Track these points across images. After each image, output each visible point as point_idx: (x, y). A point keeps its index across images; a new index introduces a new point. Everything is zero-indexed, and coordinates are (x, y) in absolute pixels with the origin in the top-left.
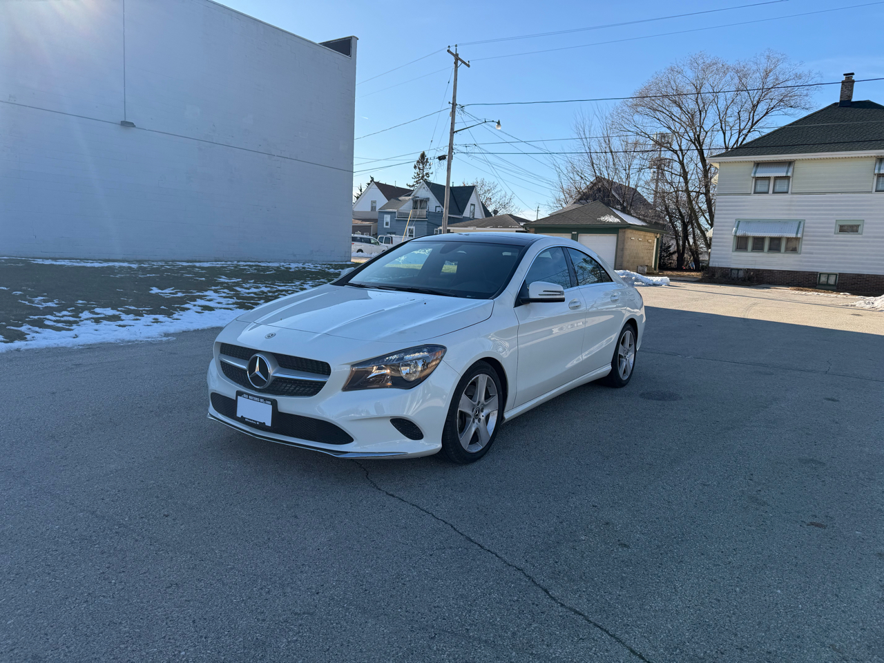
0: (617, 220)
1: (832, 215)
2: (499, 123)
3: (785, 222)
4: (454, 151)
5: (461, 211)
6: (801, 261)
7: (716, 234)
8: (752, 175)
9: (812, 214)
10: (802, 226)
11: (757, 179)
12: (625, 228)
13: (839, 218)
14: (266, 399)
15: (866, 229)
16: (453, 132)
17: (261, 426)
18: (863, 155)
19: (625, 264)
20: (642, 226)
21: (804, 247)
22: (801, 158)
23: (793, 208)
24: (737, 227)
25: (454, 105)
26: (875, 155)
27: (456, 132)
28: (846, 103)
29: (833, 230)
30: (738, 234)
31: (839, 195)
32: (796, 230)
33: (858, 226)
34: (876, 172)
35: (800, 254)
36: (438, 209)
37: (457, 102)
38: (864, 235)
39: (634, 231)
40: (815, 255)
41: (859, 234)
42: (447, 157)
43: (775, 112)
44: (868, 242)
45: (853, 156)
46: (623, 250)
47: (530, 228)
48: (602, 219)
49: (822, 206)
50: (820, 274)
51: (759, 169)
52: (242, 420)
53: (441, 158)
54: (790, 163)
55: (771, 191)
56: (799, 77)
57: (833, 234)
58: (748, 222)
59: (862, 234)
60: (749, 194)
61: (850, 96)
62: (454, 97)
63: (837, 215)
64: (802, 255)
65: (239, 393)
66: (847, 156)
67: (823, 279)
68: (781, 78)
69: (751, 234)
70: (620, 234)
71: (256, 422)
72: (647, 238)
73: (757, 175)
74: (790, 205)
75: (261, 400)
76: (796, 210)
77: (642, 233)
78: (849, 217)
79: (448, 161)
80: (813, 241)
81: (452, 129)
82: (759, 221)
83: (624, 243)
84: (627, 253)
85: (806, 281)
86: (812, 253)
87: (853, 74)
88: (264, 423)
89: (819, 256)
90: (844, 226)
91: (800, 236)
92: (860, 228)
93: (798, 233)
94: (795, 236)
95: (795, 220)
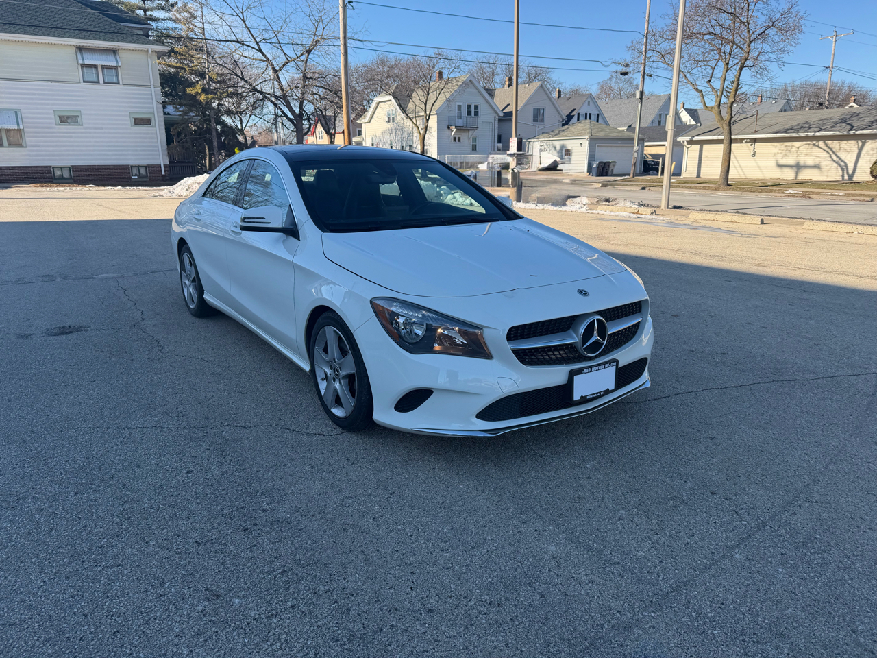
1: (48, 104)
6: (29, 155)
9: (26, 104)
10: (19, 116)
13: (56, 108)
15: (85, 120)
21: (28, 140)
26: (74, 44)
29: (54, 121)
31: (49, 83)
32: (15, 121)
33: (77, 117)
34: (81, 62)
35: (26, 147)
38: (84, 126)
40: (43, 148)
41: (79, 125)
44: (90, 133)
45: (53, 42)
49: (34, 94)
50: (53, 168)
57: (54, 125)
59: (82, 125)
63: (53, 104)
64: (28, 148)
65: (573, 373)
66: (47, 42)
67: (58, 173)
75: (607, 366)
76: (8, 98)
78: (67, 108)
80: (36, 132)
85: (41, 176)
86: (39, 146)
89: (47, 148)
90: (63, 117)
91: (21, 127)
92: (79, 119)
93: (18, 124)
94: (15, 127)
95: (11, 110)
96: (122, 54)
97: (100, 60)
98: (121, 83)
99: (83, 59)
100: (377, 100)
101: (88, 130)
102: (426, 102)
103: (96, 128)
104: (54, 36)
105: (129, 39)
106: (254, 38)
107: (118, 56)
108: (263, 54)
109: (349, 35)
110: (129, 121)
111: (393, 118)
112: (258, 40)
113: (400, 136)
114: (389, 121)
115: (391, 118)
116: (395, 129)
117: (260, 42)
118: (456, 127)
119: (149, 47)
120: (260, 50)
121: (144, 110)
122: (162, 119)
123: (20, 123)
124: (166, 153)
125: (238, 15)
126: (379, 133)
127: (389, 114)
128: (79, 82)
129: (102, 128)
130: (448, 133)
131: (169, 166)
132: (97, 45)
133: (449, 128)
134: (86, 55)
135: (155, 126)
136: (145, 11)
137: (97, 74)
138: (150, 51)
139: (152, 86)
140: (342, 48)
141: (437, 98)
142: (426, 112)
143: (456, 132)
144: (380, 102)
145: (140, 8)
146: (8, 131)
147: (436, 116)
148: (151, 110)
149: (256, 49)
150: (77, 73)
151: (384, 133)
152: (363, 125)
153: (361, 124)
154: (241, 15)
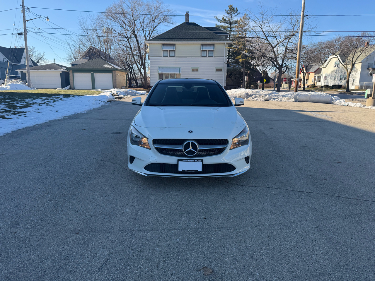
0: (111, 67)
1: (189, 65)
2: (48, 18)
3: (175, 68)
4: (27, 31)
5: (19, 62)
7: (151, 73)
8: (162, 49)
9: (183, 65)
10: (180, 69)
11: (163, 51)
12: (115, 70)
14: (198, 160)
15: (200, 70)
16: (25, 21)
17: (197, 172)
18: (197, 43)
19: (117, 86)
20: (121, 69)
22: (178, 43)
23: (177, 62)
24: (159, 70)
25: (23, 7)
26: (201, 43)
27: (27, 21)
28: (187, 23)
29: (190, 71)
30: (160, 73)
31: (191, 58)
32: (179, 71)
34: (201, 49)
36: (5, 60)
37: (25, 5)
39: (118, 72)
42: (23, 34)
43: (161, 24)
44: (201, 75)
46: (115, 80)
47: (70, 70)
48: (104, 66)
51: (164, 47)
52: (183, 172)
53: (20, 34)
54: (174, 45)
55: (169, 56)
56: (169, 11)
58: (162, 68)
59: (199, 72)
60: (161, 57)
61: (189, 21)
62: (23, 2)
63: (191, 65)
65: (179, 160)
66: (192, 43)
68: (162, 10)
69: (164, 73)
70: (113, 73)
71: (193, 171)
72: (123, 74)
73: (164, 49)
74: (176, 62)
75: (195, 161)
76: (178, 63)
77: (121, 72)
78: (195, 66)
79: (25, 36)
80: (185, 75)
81: (24, 19)
82: (166, 68)
83: (115, 77)
84: (117, 81)
87: (188, 12)
88: (198, 170)
90: (193, 69)
91: (180, 73)
92: (198, 70)
93: (179, 72)
94: (179, 73)
95: (178, 67)
96: (216, 46)
97: (208, 48)
98: (214, 56)
99: (202, 49)
100: (330, 57)
101: (200, 74)
102: (353, 57)
103: (203, 73)
104: (195, 41)
105: (219, 40)
106: (265, 35)
107: (214, 47)
108: (268, 41)
109: (304, 30)
110: (214, 70)
111: (338, 65)
112: (267, 35)
113: (340, 73)
114: (335, 67)
115: (337, 65)
116: (338, 70)
117: (267, 36)
118: (372, 69)
119: (225, 42)
120: (267, 40)
121: (220, 66)
122: (226, 69)
123: (180, 71)
124: (226, 82)
125: (260, 27)
126: (329, 72)
127: (336, 63)
128: (200, 57)
129: (205, 73)
130: (367, 72)
131: (226, 87)
132: (209, 43)
133: (368, 69)
134: (204, 47)
135: (223, 72)
136: (230, 28)
137: (206, 53)
138: (225, 44)
139: (224, 57)
140: (300, 36)
141: (360, 55)
142: (352, 62)
143: (372, 71)
144: (332, 58)
145: (228, 28)
146: (176, 74)
147: (361, 64)
148: (222, 66)
149: (265, 40)
150: (200, 54)
151: (332, 72)
152: (322, 69)
153: (321, 68)
154: (261, 27)
